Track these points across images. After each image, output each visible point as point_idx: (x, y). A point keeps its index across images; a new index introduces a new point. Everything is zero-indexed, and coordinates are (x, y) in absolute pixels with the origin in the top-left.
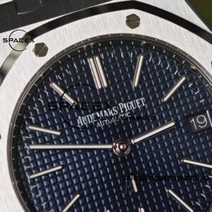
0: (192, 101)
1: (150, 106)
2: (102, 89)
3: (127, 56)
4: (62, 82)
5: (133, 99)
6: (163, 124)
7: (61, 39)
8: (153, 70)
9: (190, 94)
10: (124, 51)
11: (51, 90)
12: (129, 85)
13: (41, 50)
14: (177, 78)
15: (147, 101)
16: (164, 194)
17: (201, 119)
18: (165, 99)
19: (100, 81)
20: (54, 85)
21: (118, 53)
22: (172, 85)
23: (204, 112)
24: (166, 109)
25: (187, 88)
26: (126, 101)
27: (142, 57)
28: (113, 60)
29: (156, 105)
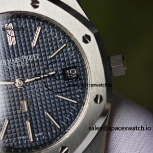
0: (68, 60)
1: (42, 60)
2: (12, 46)
3: (31, 26)
5: (31, 54)
8: (46, 37)
9: (67, 55)
10: (30, 22)
14: (61, 44)
15: (41, 56)
17: (73, 71)
18: (52, 56)
22: (57, 48)
24: (51, 63)
26: (27, 55)
27: (40, 28)
29: (46, 60)
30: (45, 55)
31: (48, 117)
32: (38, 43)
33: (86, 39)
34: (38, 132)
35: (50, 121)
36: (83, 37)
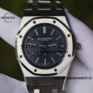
0: (62, 41)
1: (53, 40)
2: (44, 34)
3: (51, 28)
4: (37, 30)
5: (50, 37)
6: (54, 44)
7: (39, 21)
8: (56, 33)
9: (62, 40)
10: (51, 27)
11: (34, 31)
12: (50, 35)
13: (34, 22)
14: (60, 36)
15: (53, 39)
16: (50, 58)
17: (62, 45)
18: (56, 39)
19: (44, 32)
20: (35, 30)
21: (50, 27)
22: (59, 37)
23: (63, 44)
24: (56, 42)
25: (61, 39)
26: (48, 37)
27: (54, 30)
28: (48, 28)
29: (54, 40)
30: (54, 39)
31: (52, 59)
32: (53, 34)
33: (69, 36)
34: (48, 63)
35: (52, 60)
36: (68, 35)
